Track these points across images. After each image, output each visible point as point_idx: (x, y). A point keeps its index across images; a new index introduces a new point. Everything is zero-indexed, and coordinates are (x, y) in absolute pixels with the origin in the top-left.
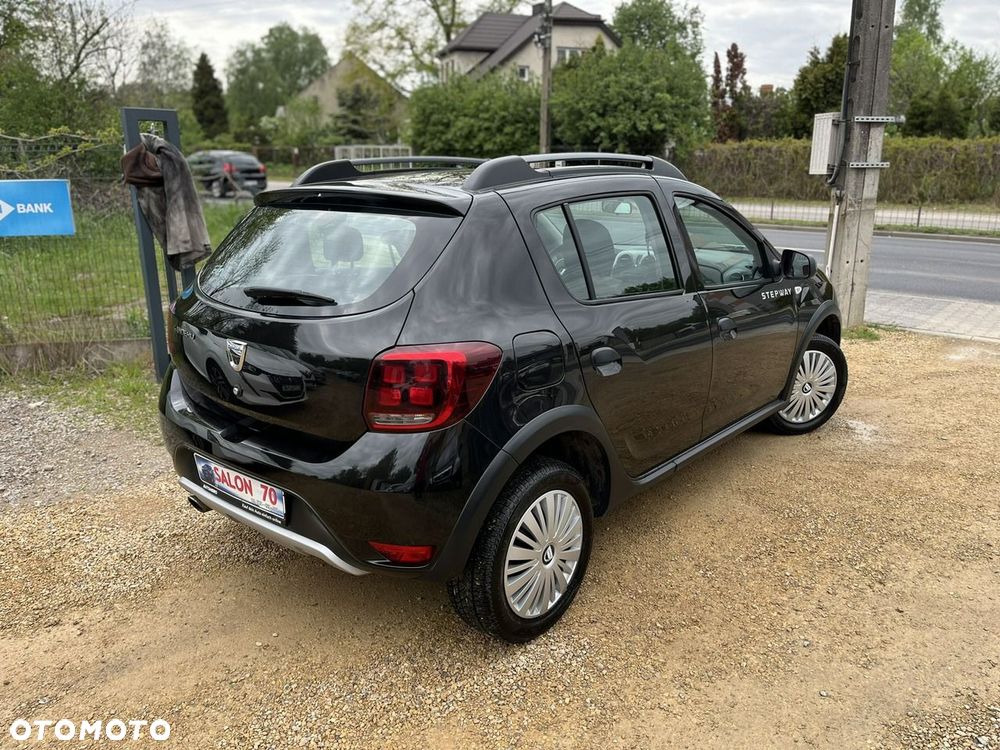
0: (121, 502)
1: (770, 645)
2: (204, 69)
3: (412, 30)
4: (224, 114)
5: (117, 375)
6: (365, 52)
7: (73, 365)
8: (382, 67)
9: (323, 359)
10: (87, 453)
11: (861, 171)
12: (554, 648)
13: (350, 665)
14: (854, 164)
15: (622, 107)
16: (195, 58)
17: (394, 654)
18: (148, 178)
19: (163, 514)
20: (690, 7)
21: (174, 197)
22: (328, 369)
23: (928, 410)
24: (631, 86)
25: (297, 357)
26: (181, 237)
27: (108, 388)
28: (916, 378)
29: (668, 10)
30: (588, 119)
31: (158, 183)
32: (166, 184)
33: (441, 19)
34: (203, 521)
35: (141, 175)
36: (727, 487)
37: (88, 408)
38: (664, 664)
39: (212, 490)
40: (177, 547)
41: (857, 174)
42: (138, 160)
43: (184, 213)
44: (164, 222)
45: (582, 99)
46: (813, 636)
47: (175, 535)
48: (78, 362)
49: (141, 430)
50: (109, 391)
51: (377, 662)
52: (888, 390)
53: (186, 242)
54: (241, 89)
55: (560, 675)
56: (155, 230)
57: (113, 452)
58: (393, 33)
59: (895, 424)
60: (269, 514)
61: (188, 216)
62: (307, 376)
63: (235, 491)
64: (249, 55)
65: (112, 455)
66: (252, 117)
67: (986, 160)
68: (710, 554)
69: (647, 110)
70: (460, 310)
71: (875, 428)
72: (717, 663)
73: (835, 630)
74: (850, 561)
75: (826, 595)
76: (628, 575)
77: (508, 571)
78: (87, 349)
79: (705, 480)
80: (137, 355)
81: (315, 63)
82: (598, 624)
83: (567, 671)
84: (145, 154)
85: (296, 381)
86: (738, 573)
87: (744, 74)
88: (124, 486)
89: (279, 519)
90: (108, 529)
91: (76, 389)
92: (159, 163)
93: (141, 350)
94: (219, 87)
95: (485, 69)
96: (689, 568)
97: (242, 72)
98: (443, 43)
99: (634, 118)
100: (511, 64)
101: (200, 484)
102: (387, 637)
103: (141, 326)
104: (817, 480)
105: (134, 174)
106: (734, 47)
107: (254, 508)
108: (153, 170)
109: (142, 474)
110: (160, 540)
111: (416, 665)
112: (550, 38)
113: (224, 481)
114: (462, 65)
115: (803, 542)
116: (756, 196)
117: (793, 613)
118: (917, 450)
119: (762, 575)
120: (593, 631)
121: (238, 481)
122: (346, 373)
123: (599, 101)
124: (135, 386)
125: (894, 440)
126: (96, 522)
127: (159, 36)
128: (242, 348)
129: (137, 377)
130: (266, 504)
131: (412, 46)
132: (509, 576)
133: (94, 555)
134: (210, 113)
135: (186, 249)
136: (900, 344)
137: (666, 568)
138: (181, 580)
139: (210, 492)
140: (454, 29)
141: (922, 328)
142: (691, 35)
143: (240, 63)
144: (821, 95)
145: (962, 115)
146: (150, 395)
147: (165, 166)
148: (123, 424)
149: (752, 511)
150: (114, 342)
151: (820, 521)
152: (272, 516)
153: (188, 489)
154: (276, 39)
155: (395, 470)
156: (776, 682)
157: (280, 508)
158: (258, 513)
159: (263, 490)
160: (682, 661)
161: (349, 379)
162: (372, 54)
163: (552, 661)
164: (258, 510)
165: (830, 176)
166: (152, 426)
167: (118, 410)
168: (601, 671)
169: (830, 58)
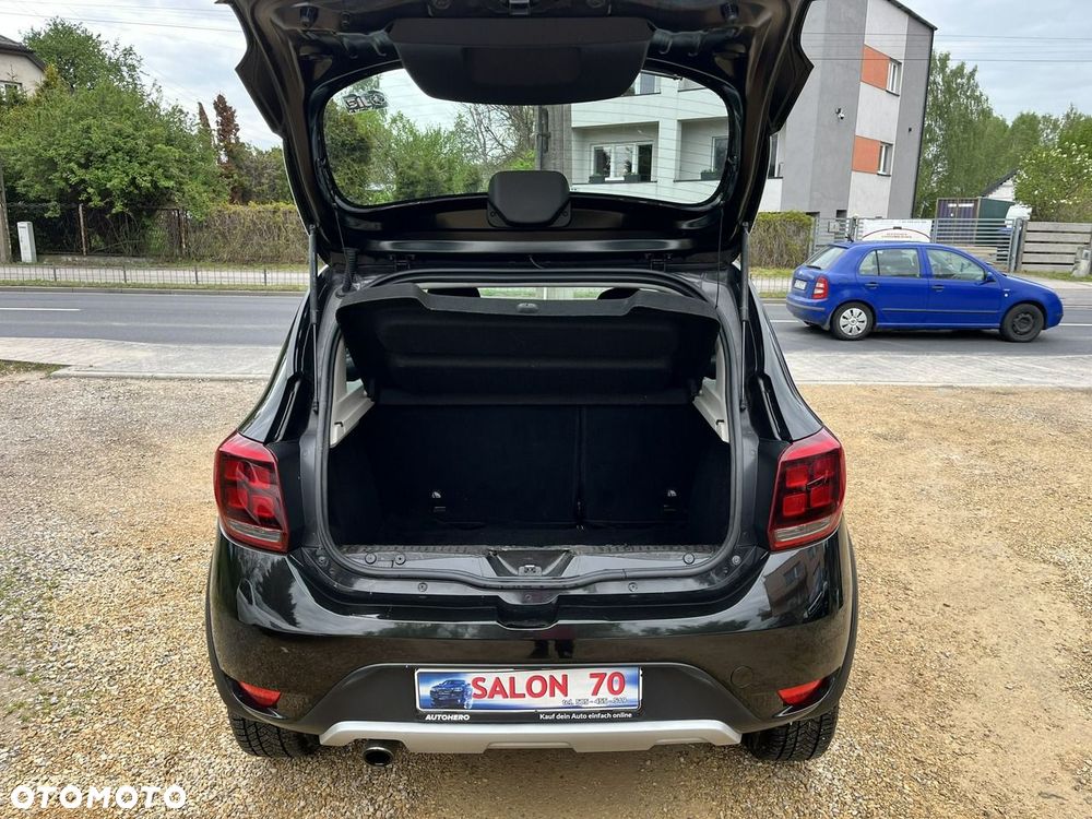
15: (112, 157)
20: (121, 47)
24: (119, 133)
29: (96, 47)
30: (64, 170)
45: (50, 145)
60: (603, 712)
63: (527, 701)
69: (146, 163)
87: (238, 130)
89: (628, 712)
99: (131, 172)
101: (416, 718)
106: (221, 99)
107: (570, 713)
113: (495, 692)
116: (292, 262)
121: (535, 683)
123: (77, 149)
130: (598, 700)
139: (447, 722)
142: (127, 78)
152: (611, 712)
157: (632, 695)
158: (581, 717)
159: (596, 679)
164: (579, 713)
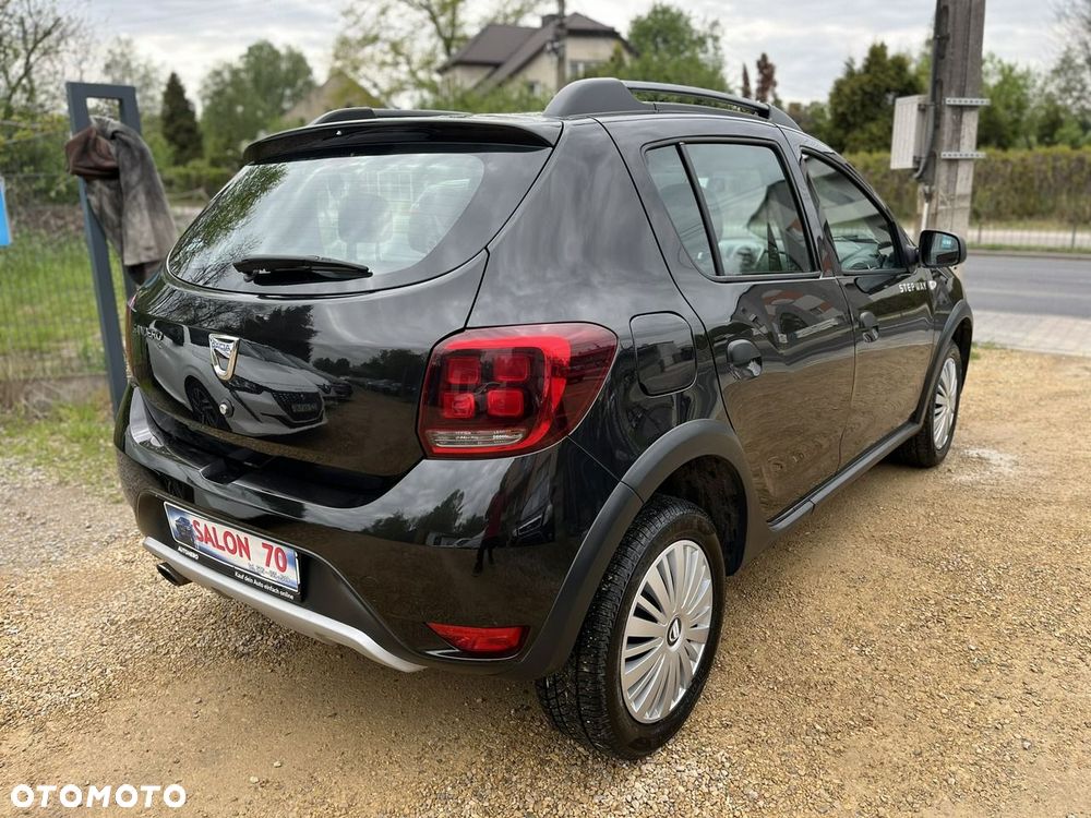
0: (61, 577)
1: (979, 751)
2: (175, 89)
3: (407, 44)
4: (199, 139)
5: (65, 418)
6: (356, 69)
7: (10, 407)
8: (375, 85)
9: (348, 363)
10: (21, 514)
11: (953, 162)
12: (682, 768)
13: (390, 807)
14: (945, 154)
16: (164, 77)
17: (453, 787)
18: (98, 168)
19: (118, 592)
20: (709, 20)
21: (133, 193)
22: (356, 379)
23: (1068, 435)
25: (310, 365)
26: (142, 243)
27: (53, 434)
28: (1041, 399)
29: (687, 24)
31: (111, 175)
32: (122, 176)
33: (439, 32)
34: (173, 601)
35: (91, 165)
36: (857, 535)
37: (26, 458)
38: (841, 787)
39: (191, 554)
40: (136, 637)
41: (949, 167)
42: (86, 146)
43: (146, 213)
44: (120, 225)
46: (1030, 732)
47: (134, 621)
48: (16, 403)
49: (93, 484)
50: (54, 437)
51: (429, 802)
52: (1012, 414)
53: (148, 249)
54: (217, 113)
55: (697, 811)
56: (109, 234)
57: (55, 513)
58: (387, 47)
59: (1035, 452)
60: (275, 586)
61: (150, 215)
62: (324, 390)
63: (225, 554)
64: (227, 76)
65: (52, 516)
66: (230, 140)
67: (1045, 172)
68: (861, 623)
70: (550, 274)
71: (1015, 458)
72: (914, 782)
73: (1057, 723)
74: (1046, 626)
75: (1031, 674)
76: (758, 656)
77: (627, 652)
78: (28, 387)
79: (826, 526)
80: (90, 394)
81: (300, 83)
82: (735, 730)
83: (708, 804)
84: (96, 140)
85: (310, 398)
86: (905, 648)
87: (775, 86)
88: (67, 556)
89: (291, 593)
90: (43, 615)
91: (11, 436)
92: (113, 150)
93: (96, 388)
94: (191, 108)
95: (491, 84)
96: (837, 643)
97: (219, 94)
98: (442, 58)
100: (520, 78)
101: (173, 545)
102: (440, 761)
103: (94, 361)
104: (967, 523)
105: (81, 163)
106: (764, 57)
107: (253, 578)
108: (107, 159)
109: (91, 540)
110: (113, 628)
111: (486, 804)
112: (563, 46)
113: (208, 539)
114: (465, 80)
115: (978, 603)
117: (996, 702)
118: (1072, 482)
119: (938, 650)
120: (731, 738)
121: (229, 539)
122: (382, 383)
124: (87, 431)
125: (1041, 471)
126: (27, 606)
127: (123, 55)
128: (231, 346)
129: (89, 420)
130: (270, 572)
131: (409, 62)
132: (628, 660)
133: (22, 651)
134: (182, 137)
135: (149, 257)
136: (1005, 363)
137: (808, 644)
138: (140, 685)
139: (188, 557)
140: (454, 43)
141: (1024, 346)
142: (711, 50)
143: (216, 84)
144: (859, 109)
145: (1011, 128)
146: (106, 441)
147: (121, 154)
148: (69, 478)
149: (899, 566)
150: (60, 379)
151: (990, 574)
152: (280, 588)
153: (156, 554)
154: (257, 58)
155: (462, 520)
156: (1002, 805)
157: (292, 576)
158: (260, 584)
159: (267, 551)
160: (864, 781)
161: (386, 392)
162: (363, 70)
163: (682, 789)
164: (258, 580)
165: (916, 170)
166: (108, 478)
167: (64, 460)
168: (755, 801)
169: (867, 68)
